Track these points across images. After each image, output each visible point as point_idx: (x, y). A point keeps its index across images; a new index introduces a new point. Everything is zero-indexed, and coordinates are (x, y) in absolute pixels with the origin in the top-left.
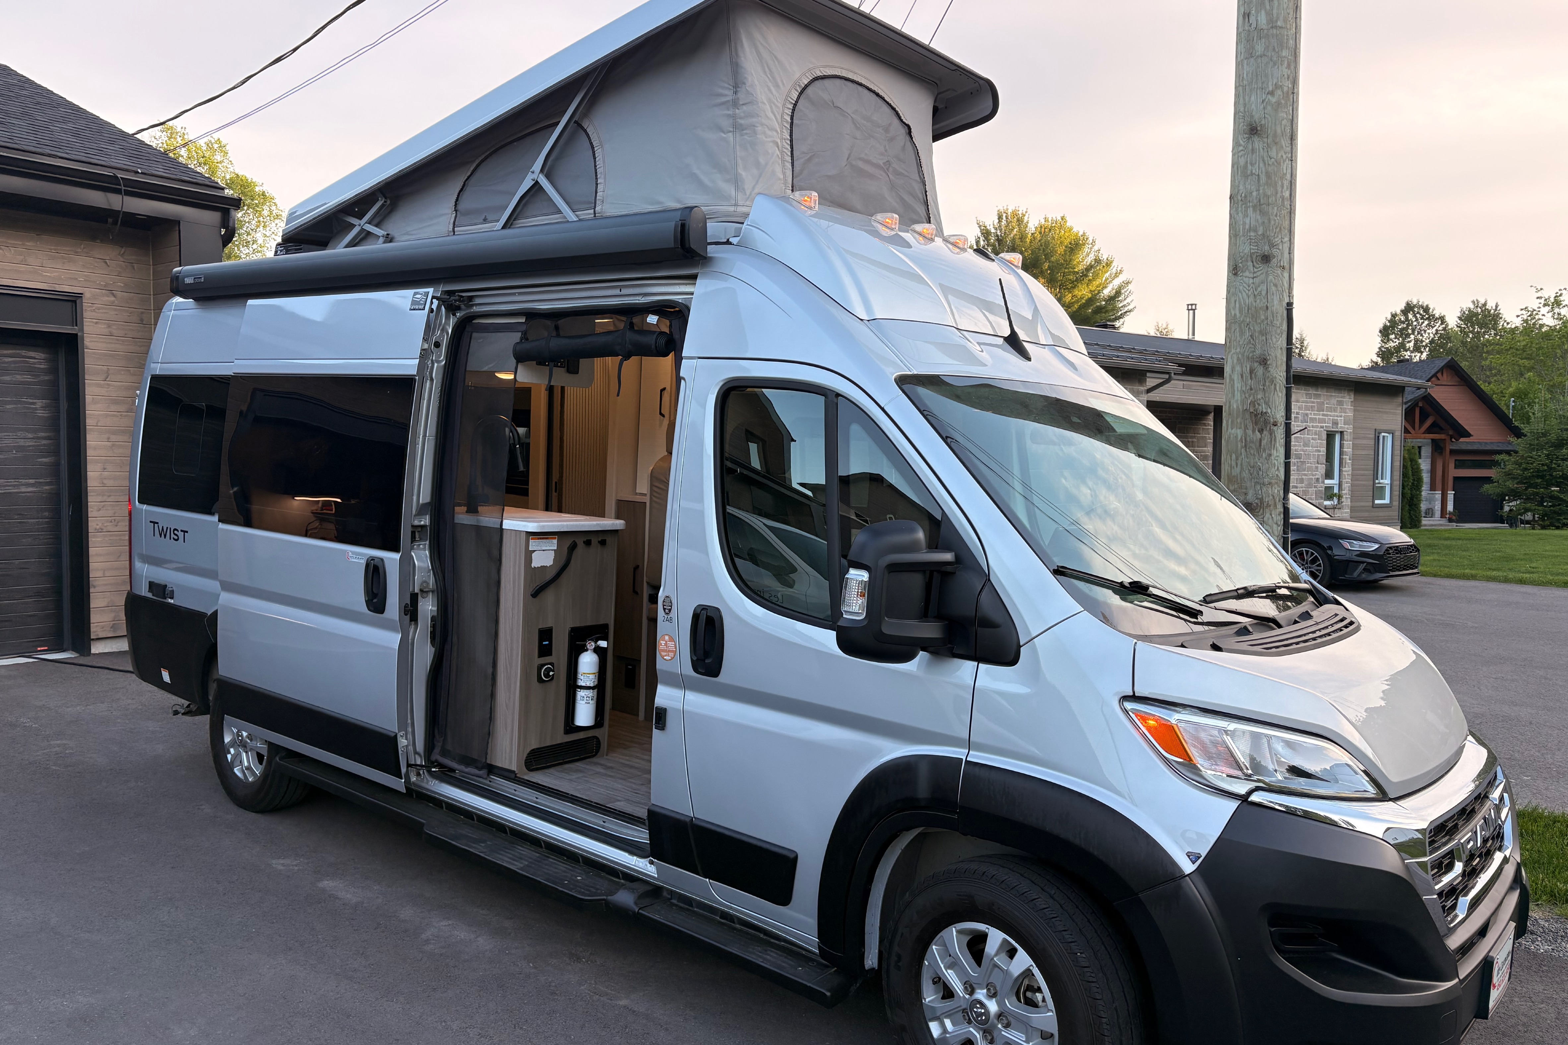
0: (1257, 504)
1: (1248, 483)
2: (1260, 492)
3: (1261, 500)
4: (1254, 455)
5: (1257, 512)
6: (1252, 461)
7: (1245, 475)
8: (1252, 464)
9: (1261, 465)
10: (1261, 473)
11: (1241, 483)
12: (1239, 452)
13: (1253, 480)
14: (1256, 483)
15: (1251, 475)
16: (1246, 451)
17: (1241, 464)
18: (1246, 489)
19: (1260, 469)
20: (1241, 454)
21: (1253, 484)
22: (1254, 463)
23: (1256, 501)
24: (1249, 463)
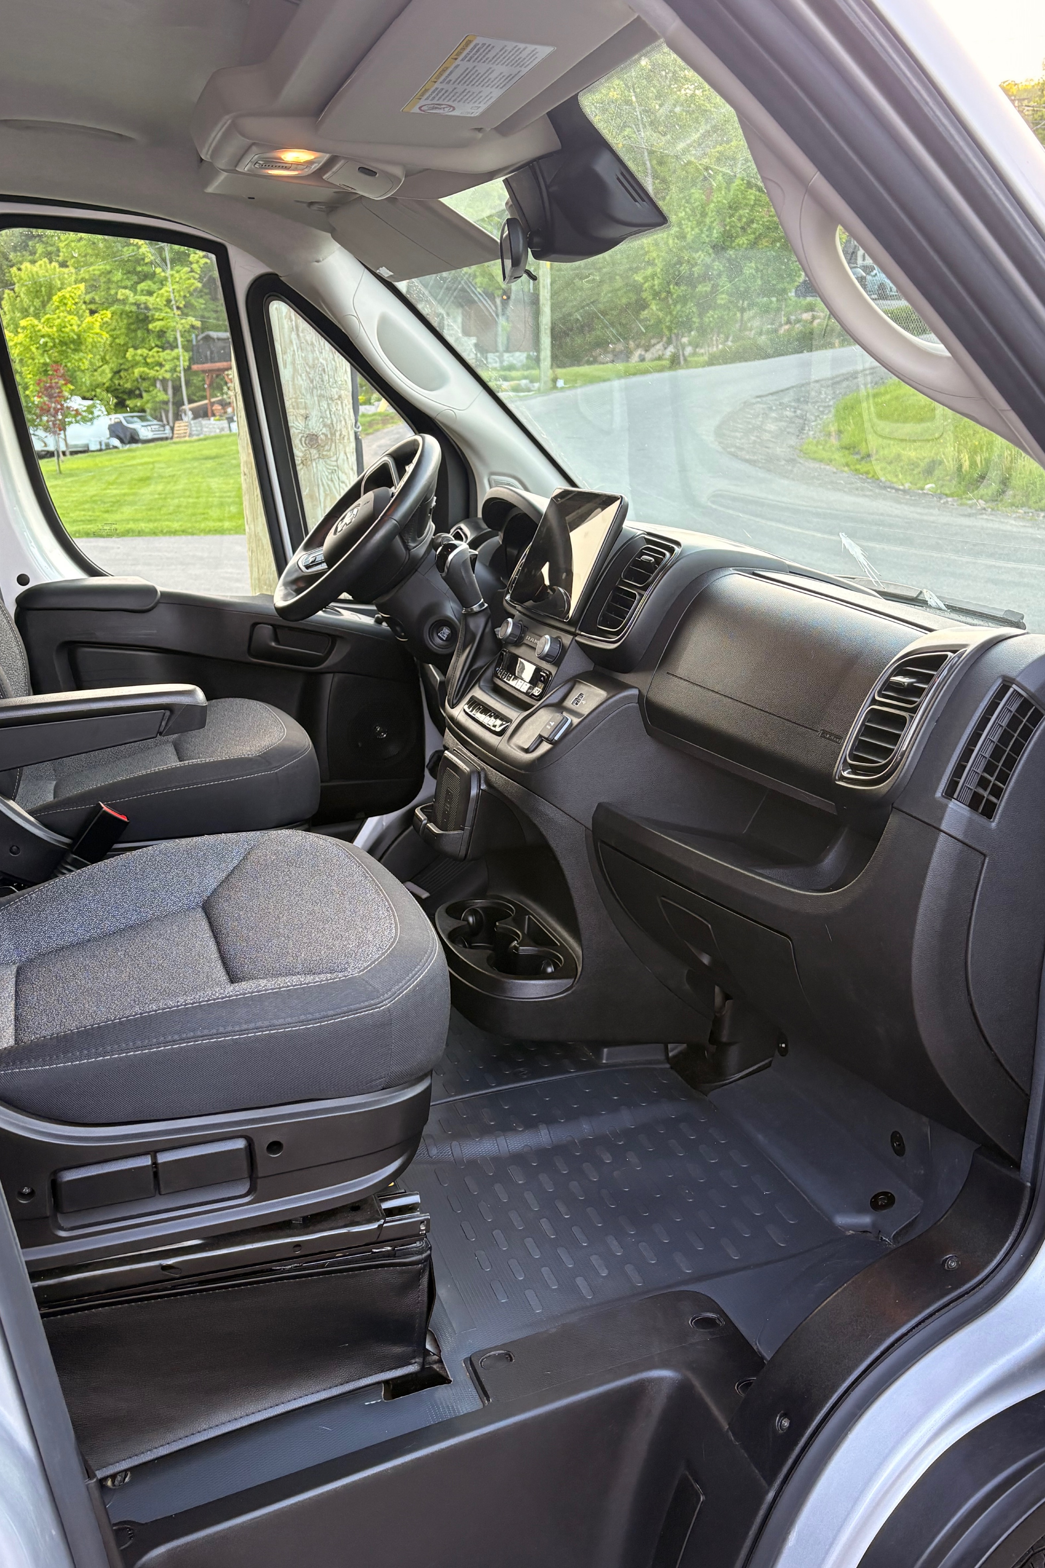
0: (326, 436)
1: (308, 396)
2: (328, 412)
3: (331, 427)
4: (312, 344)
5: (327, 451)
6: (310, 356)
7: (301, 382)
8: (311, 363)
9: (324, 362)
10: (326, 378)
11: (296, 398)
12: (287, 340)
13: (315, 391)
14: (321, 396)
15: (312, 382)
16: (298, 335)
17: (293, 363)
18: (306, 408)
19: (324, 370)
20: (291, 342)
21: (316, 398)
22: (314, 360)
23: (324, 430)
24: (305, 359)
